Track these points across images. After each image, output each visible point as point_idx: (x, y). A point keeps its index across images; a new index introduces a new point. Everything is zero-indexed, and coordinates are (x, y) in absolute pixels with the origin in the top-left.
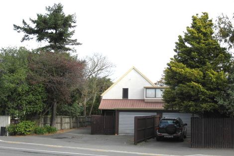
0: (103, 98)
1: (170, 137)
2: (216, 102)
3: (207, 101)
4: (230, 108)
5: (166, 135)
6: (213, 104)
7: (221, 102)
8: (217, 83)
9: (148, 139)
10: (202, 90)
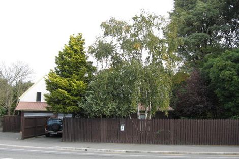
0: (20, 101)
1: (55, 133)
2: (77, 105)
3: (71, 105)
4: (87, 111)
5: (52, 132)
6: (76, 107)
7: (80, 105)
8: (78, 90)
9: (40, 135)
10: (66, 95)
